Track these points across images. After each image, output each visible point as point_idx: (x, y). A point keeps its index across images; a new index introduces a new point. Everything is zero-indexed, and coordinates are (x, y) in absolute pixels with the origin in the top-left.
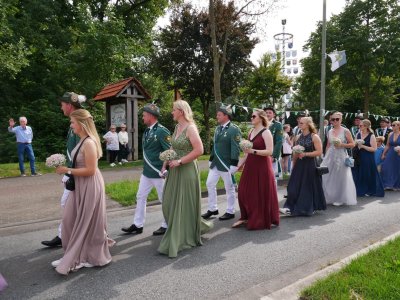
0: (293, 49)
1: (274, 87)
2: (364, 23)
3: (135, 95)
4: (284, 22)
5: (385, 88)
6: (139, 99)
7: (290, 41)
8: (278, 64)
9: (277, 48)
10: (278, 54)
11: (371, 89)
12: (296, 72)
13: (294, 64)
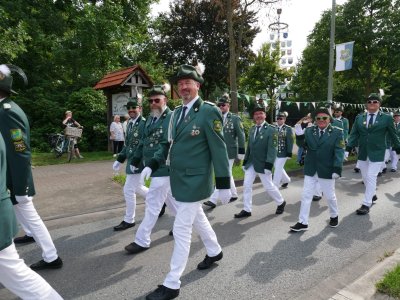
0: (288, 39)
1: (272, 77)
2: (368, 14)
3: (140, 83)
4: (279, 11)
5: (386, 79)
6: (143, 88)
7: (285, 31)
9: (272, 37)
10: (276, 45)
11: (372, 81)
12: (290, 62)
13: (289, 54)
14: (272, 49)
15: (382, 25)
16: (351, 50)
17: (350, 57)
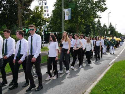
1: (40, 21)
5: (83, 24)
7: (45, 2)
8: (41, 11)
9: (40, 4)
10: (41, 7)
11: (79, 24)
12: (48, 15)
13: (48, 12)
14: (40, 9)
15: (81, 3)
16: (70, 12)
17: (70, 14)
